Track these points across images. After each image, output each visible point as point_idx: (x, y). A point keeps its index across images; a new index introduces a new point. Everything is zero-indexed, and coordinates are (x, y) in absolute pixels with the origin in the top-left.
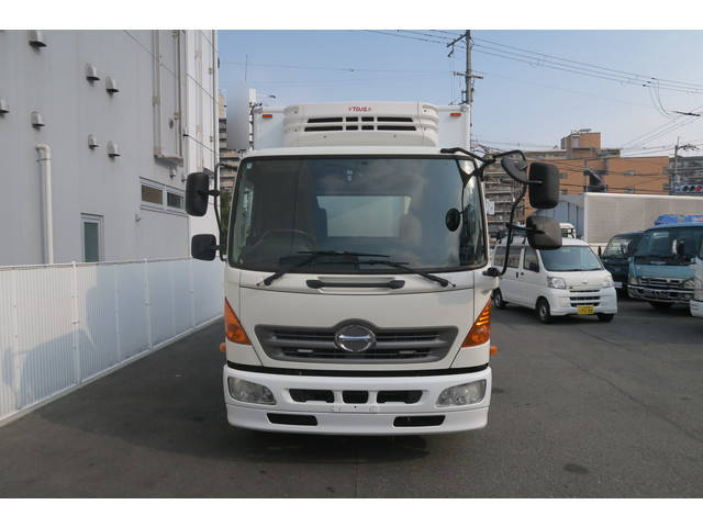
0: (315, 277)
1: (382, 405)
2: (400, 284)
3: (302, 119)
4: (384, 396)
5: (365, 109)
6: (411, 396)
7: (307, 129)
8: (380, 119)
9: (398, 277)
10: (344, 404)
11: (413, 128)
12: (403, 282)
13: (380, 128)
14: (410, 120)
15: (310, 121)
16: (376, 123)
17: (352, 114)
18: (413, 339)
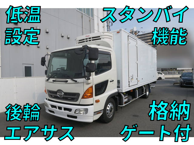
0: (54, 79)
1: (65, 111)
2: (67, 81)
3: (77, 41)
4: (65, 109)
5: (88, 36)
6: (70, 110)
7: (79, 43)
8: (92, 38)
9: (67, 80)
10: (58, 109)
11: (100, 39)
12: (68, 81)
13: (93, 40)
14: (99, 37)
15: (79, 41)
16: (91, 39)
17: (87, 38)
18: (71, 96)
